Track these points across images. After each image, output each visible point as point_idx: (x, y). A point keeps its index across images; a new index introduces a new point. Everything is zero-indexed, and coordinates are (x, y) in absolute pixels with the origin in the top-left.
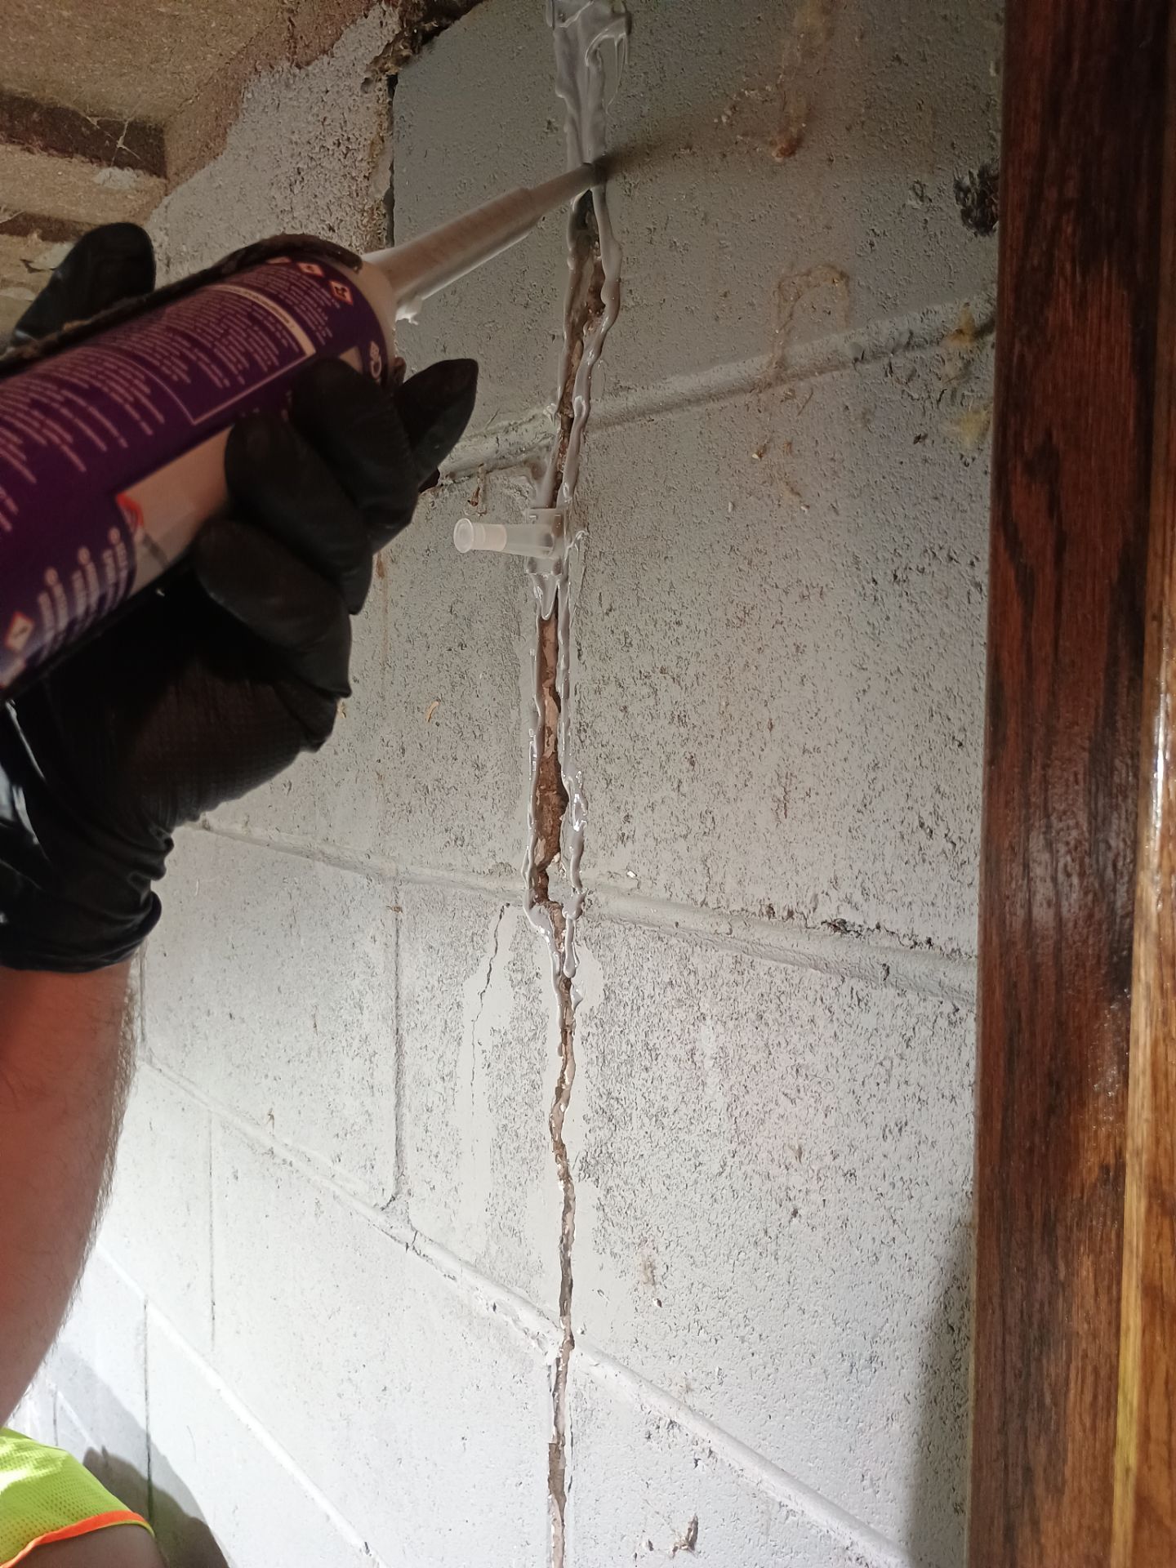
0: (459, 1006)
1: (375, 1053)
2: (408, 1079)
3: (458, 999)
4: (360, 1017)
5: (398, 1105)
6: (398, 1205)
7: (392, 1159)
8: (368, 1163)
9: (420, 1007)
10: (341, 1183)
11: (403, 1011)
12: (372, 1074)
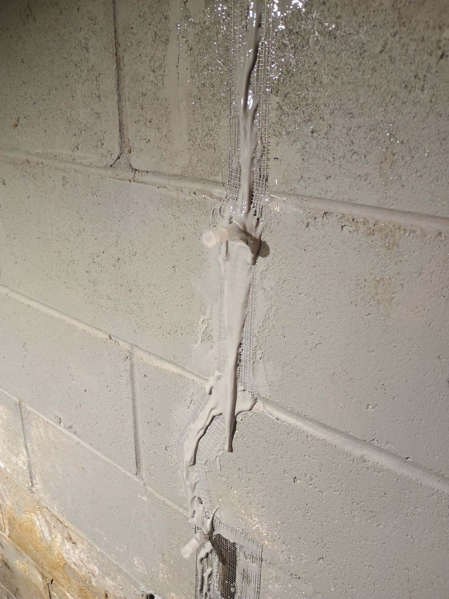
0: (166, 18)
1: (100, 74)
2: (127, 81)
3: (165, 14)
4: (87, 55)
5: (119, 101)
6: (122, 160)
7: (117, 134)
8: (99, 143)
9: (135, 31)
10: (79, 161)
11: (121, 39)
12: (99, 88)
